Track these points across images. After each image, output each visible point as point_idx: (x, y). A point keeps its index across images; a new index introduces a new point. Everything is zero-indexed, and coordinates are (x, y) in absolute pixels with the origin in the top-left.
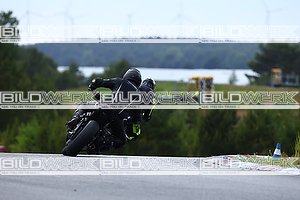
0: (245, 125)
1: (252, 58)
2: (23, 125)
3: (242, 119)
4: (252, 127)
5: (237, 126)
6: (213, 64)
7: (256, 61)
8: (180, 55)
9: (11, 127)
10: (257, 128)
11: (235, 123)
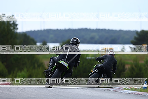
0: (129, 72)
1: (133, 39)
2: (19, 71)
3: (128, 69)
4: (132, 73)
5: (125, 73)
6: (114, 42)
7: (135, 41)
8: (97, 37)
9: (13, 73)
10: (135, 73)
11: (124, 71)
